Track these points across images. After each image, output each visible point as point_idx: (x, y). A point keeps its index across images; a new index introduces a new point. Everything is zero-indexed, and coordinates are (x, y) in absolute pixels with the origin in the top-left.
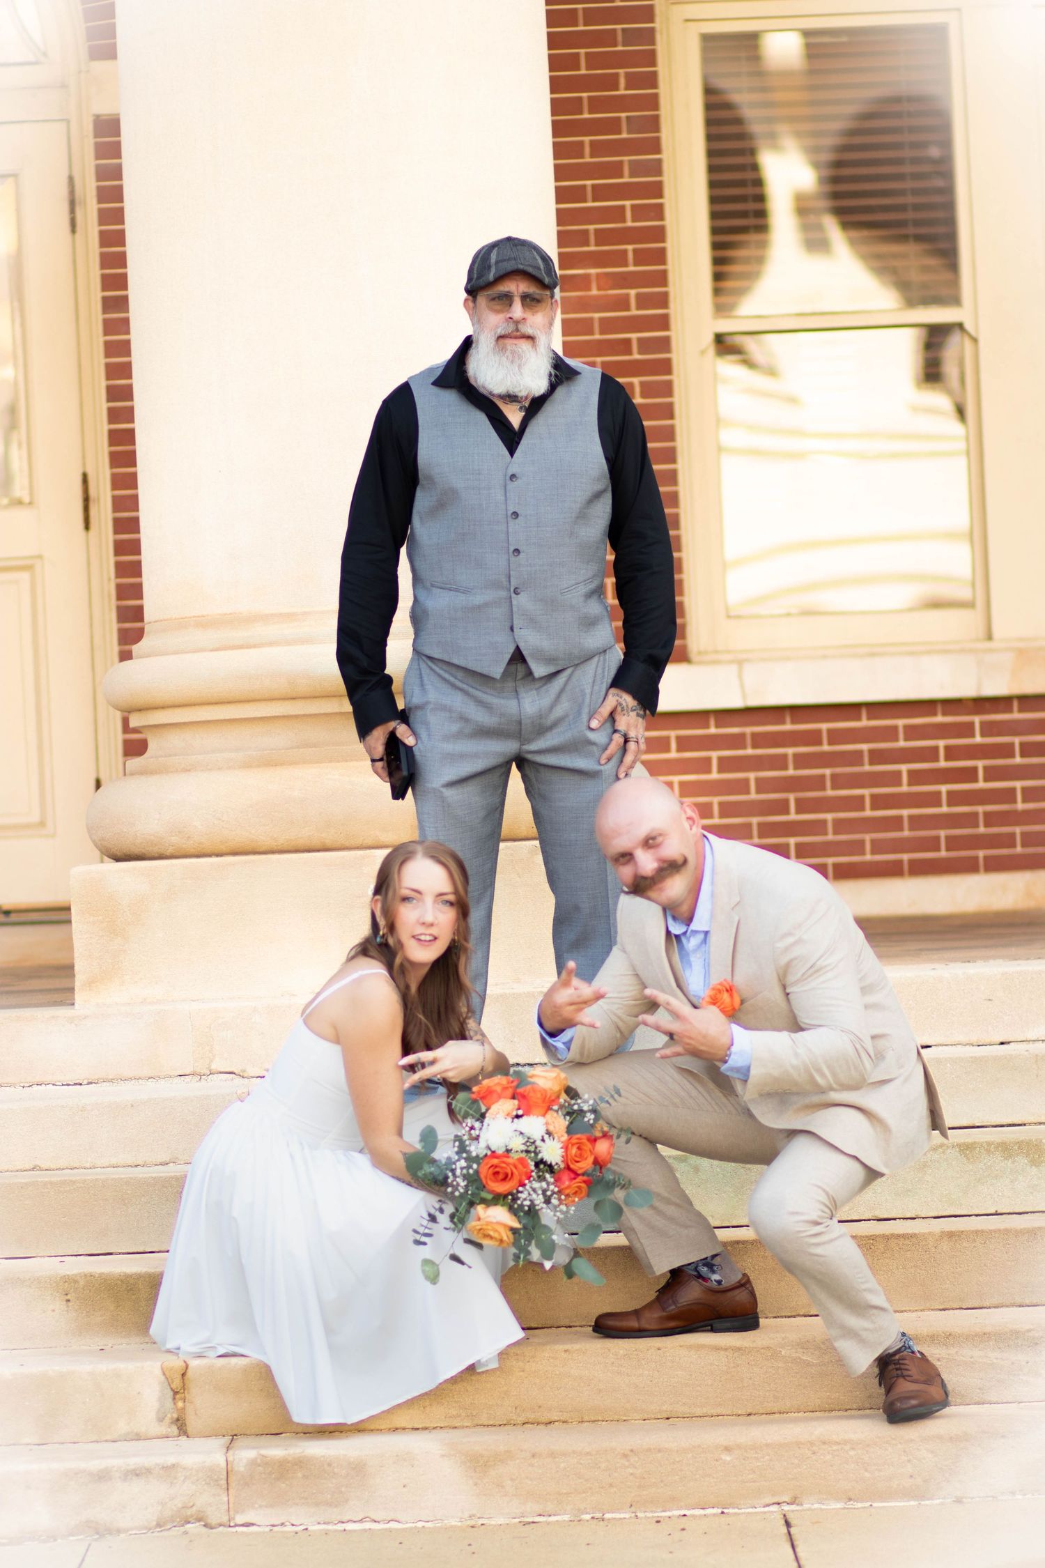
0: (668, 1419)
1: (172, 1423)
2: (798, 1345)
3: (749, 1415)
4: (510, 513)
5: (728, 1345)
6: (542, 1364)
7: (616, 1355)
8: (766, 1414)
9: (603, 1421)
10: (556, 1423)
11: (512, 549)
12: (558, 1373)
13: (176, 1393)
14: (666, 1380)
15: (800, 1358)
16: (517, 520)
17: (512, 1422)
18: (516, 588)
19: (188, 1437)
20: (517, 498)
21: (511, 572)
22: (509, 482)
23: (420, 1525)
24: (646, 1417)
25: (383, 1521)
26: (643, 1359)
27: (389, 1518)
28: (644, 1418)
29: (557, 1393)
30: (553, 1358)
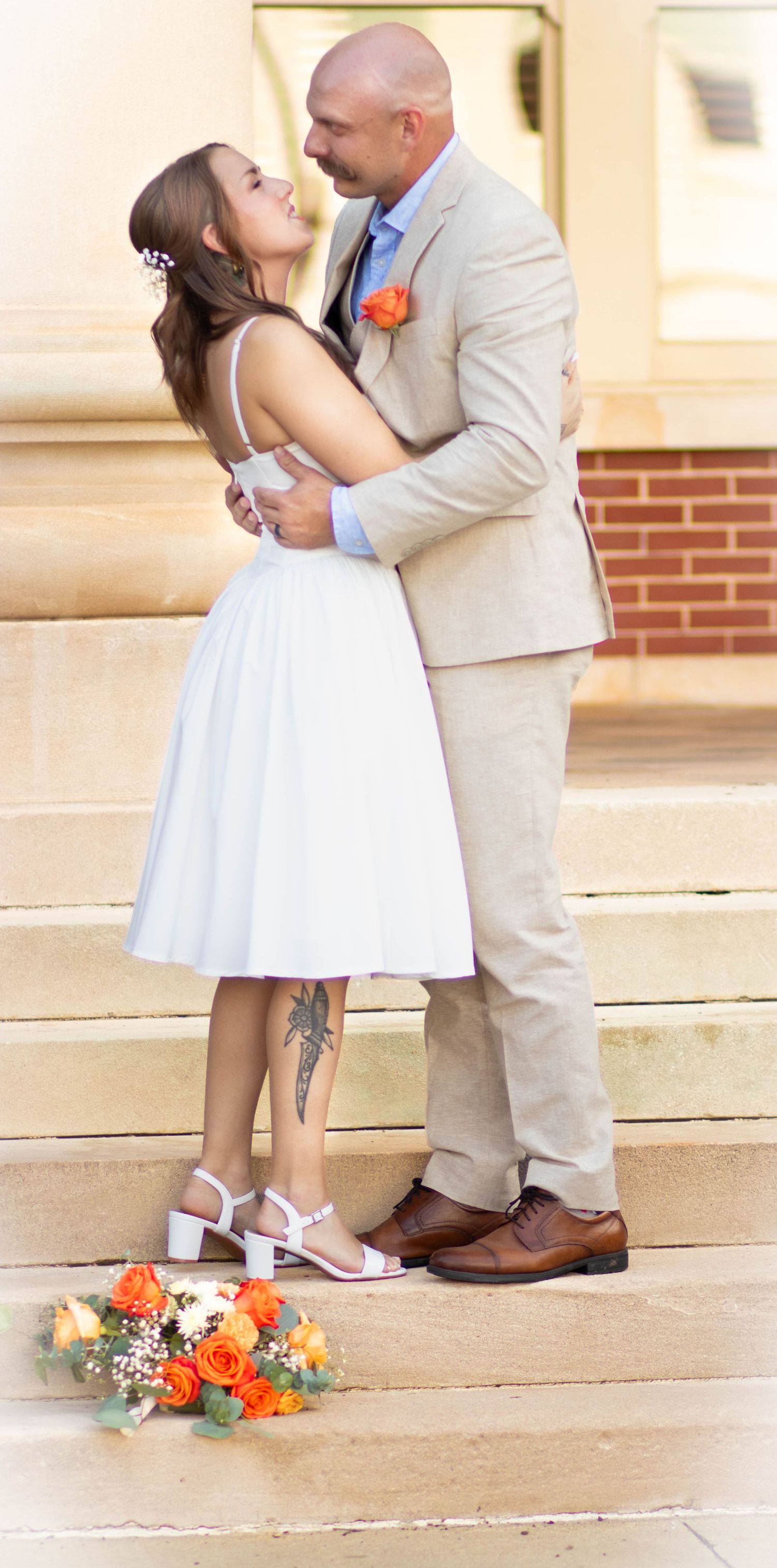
0: (498, 1386)
2: (669, 1292)
3: (603, 1382)
5: (579, 1291)
6: (337, 1313)
7: (435, 1302)
8: (625, 1381)
9: (414, 1388)
10: (353, 1391)
12: (357, 1324)
14: (497, 1335)
15: (670, 1309)
24: (470, 1383)
27: (159, 1523)
28: (467, 1385)
29: (355, 1350)
30: (352, 1305)
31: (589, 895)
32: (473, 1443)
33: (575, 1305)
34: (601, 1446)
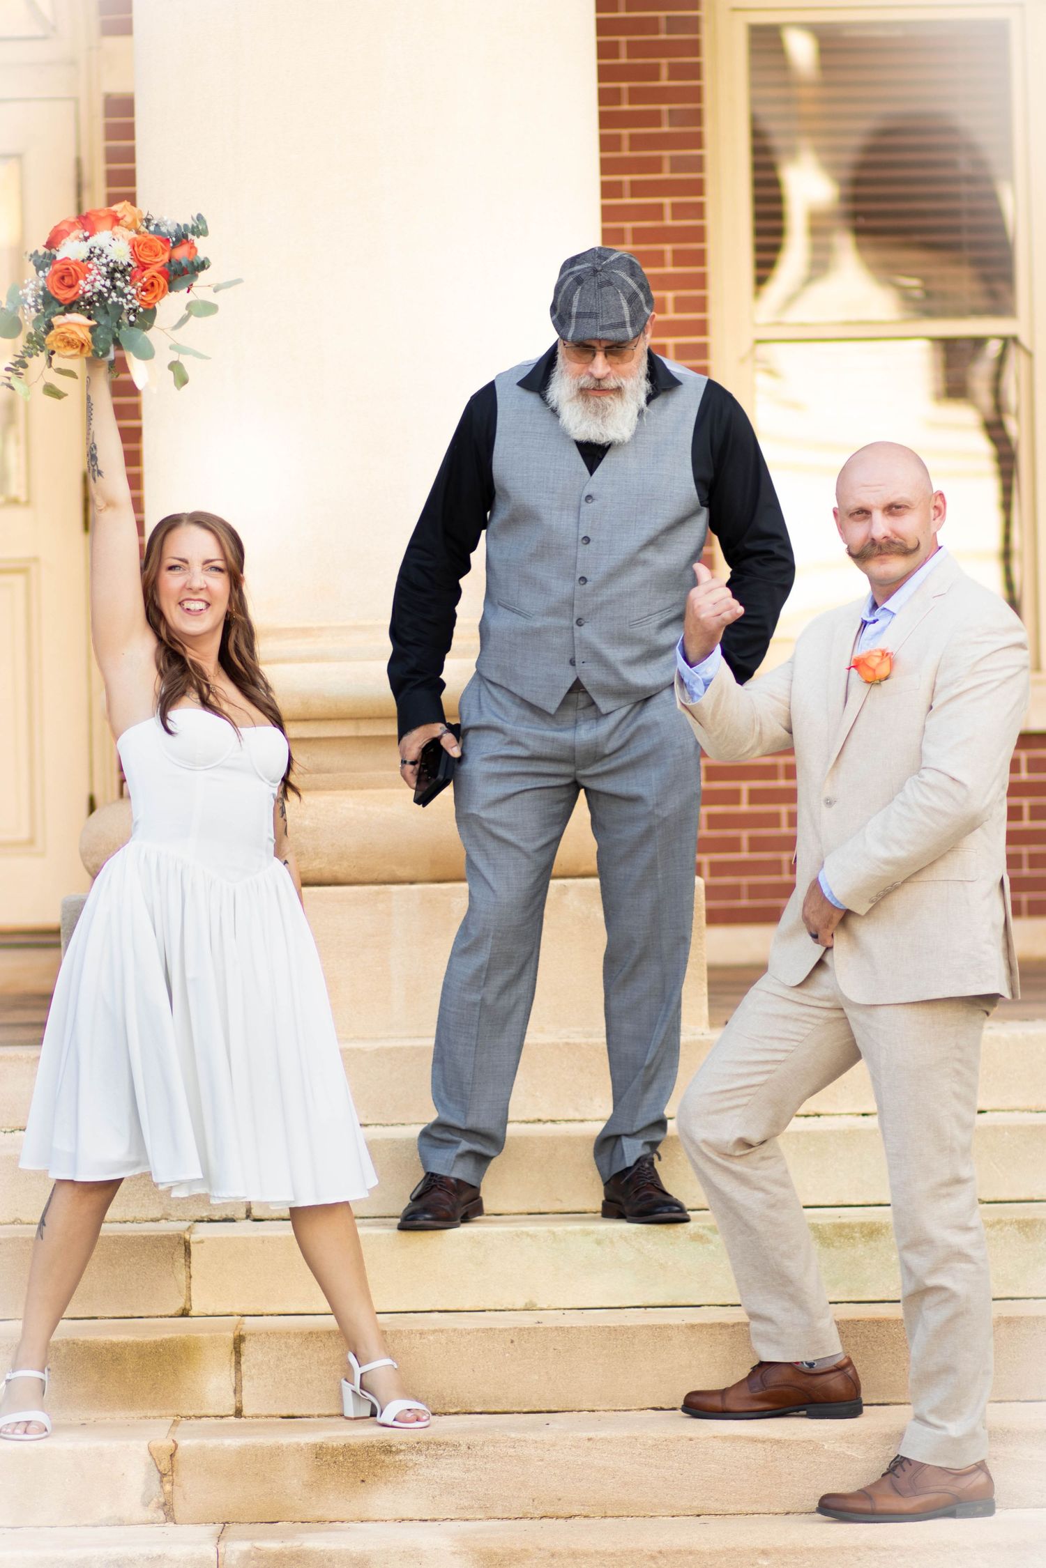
0: (699, 1516)
1: (158, 1508)
2: (842, 1439)
3: (787, 1513)
4: (581, 537)
5: (766, 1437)
6: (563, 1453)
7: (644, 1445)
8: (806, 1513)
9: (628, 1517)
10: (576, 1518)
11: (578, 576)
12: (580, 1463)
13: (163, 1475)
14: (697, 1473)
15: (844, 1453)
16: (588, 546)
17: (529, 1515)
18: (580, 619)
19: (175, 1523)
20: (590, 522)
21: (575, 602)
22: (583, 503)
24: (675, 1513)
26: (674, 1450)
28: (672, 1515)
29: (578, 1484)
30: (575, 1447)
31: (864, 1115)
32: (653, 1558)
33: (763, 1449)
34: (760, 1562)
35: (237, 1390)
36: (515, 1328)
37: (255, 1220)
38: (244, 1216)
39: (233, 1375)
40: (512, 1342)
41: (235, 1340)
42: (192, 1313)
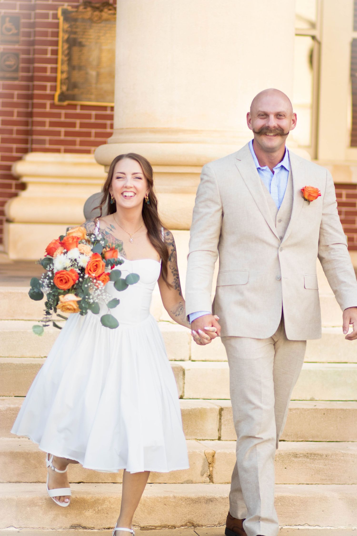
1: (207, 477)
13: (209, 464)
17: (347, 483)
19: (213, 483)
23: (329, 528)
25: (313, 526)
27: (316, 525)
35: (219, 430)
36: (326, 409)
37: (193, 361)
38: (188, 359)
39: (218, 424)
40: (324, 414)
41: (220, 410)
42: (184, 397)
